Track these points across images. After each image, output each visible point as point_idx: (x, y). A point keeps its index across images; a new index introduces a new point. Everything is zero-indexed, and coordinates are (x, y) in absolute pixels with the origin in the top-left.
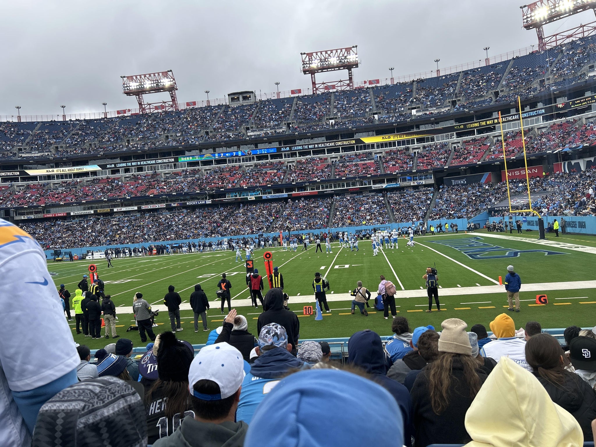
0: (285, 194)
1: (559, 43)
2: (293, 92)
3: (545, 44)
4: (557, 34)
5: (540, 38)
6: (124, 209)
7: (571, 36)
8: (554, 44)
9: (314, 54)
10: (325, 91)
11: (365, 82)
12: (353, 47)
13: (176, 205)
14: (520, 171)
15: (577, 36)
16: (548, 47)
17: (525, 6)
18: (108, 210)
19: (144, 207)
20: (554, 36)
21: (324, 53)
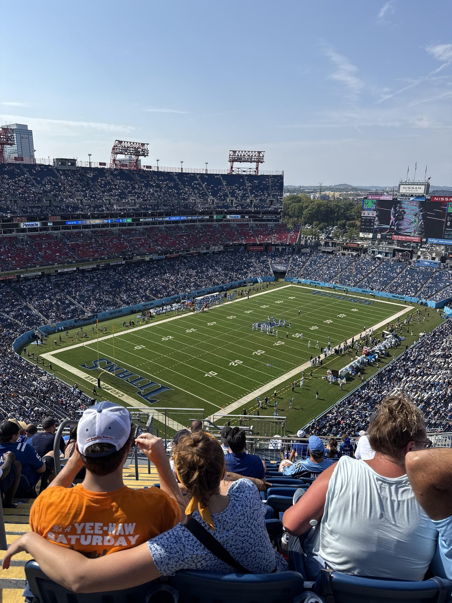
0: (164, 257)
2: (101, 164)
3: (233, 171)
5: (232, 168)
6: (66, 270)
7: (244, 171)
9: (123, 142)
10: (122, 168)
11: (144, 166)
12: (147, 144)
13: (103, 265)
16: (234, 173)
19: (81, 268)
20: (238, 168)
21: (129, 143)
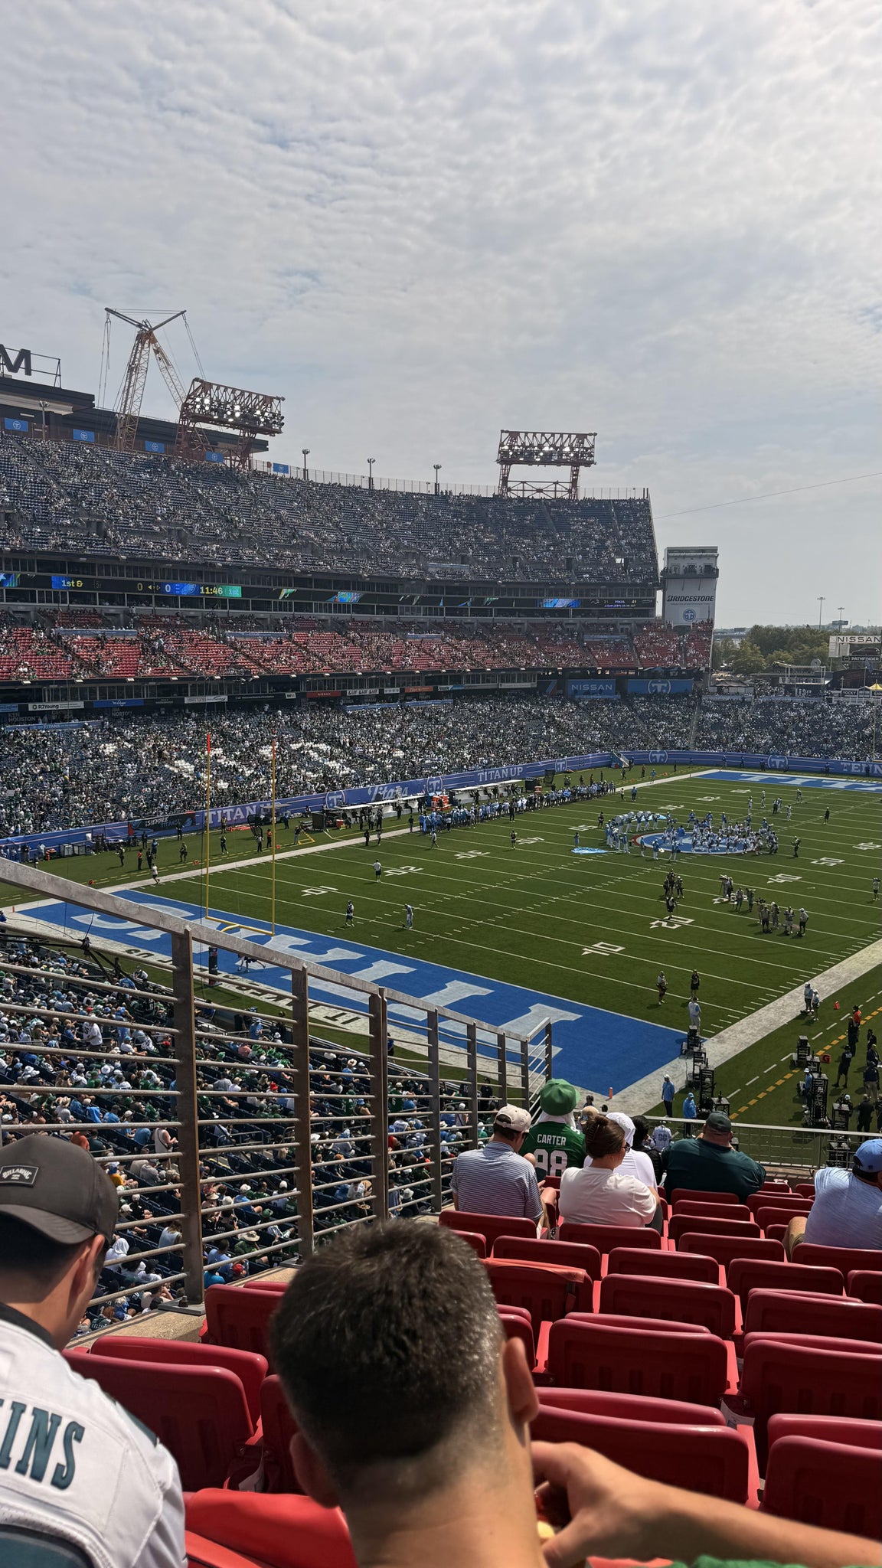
1: (527, 494)
4: (525, 482)
15: (549, 493)
17: (507, 432)
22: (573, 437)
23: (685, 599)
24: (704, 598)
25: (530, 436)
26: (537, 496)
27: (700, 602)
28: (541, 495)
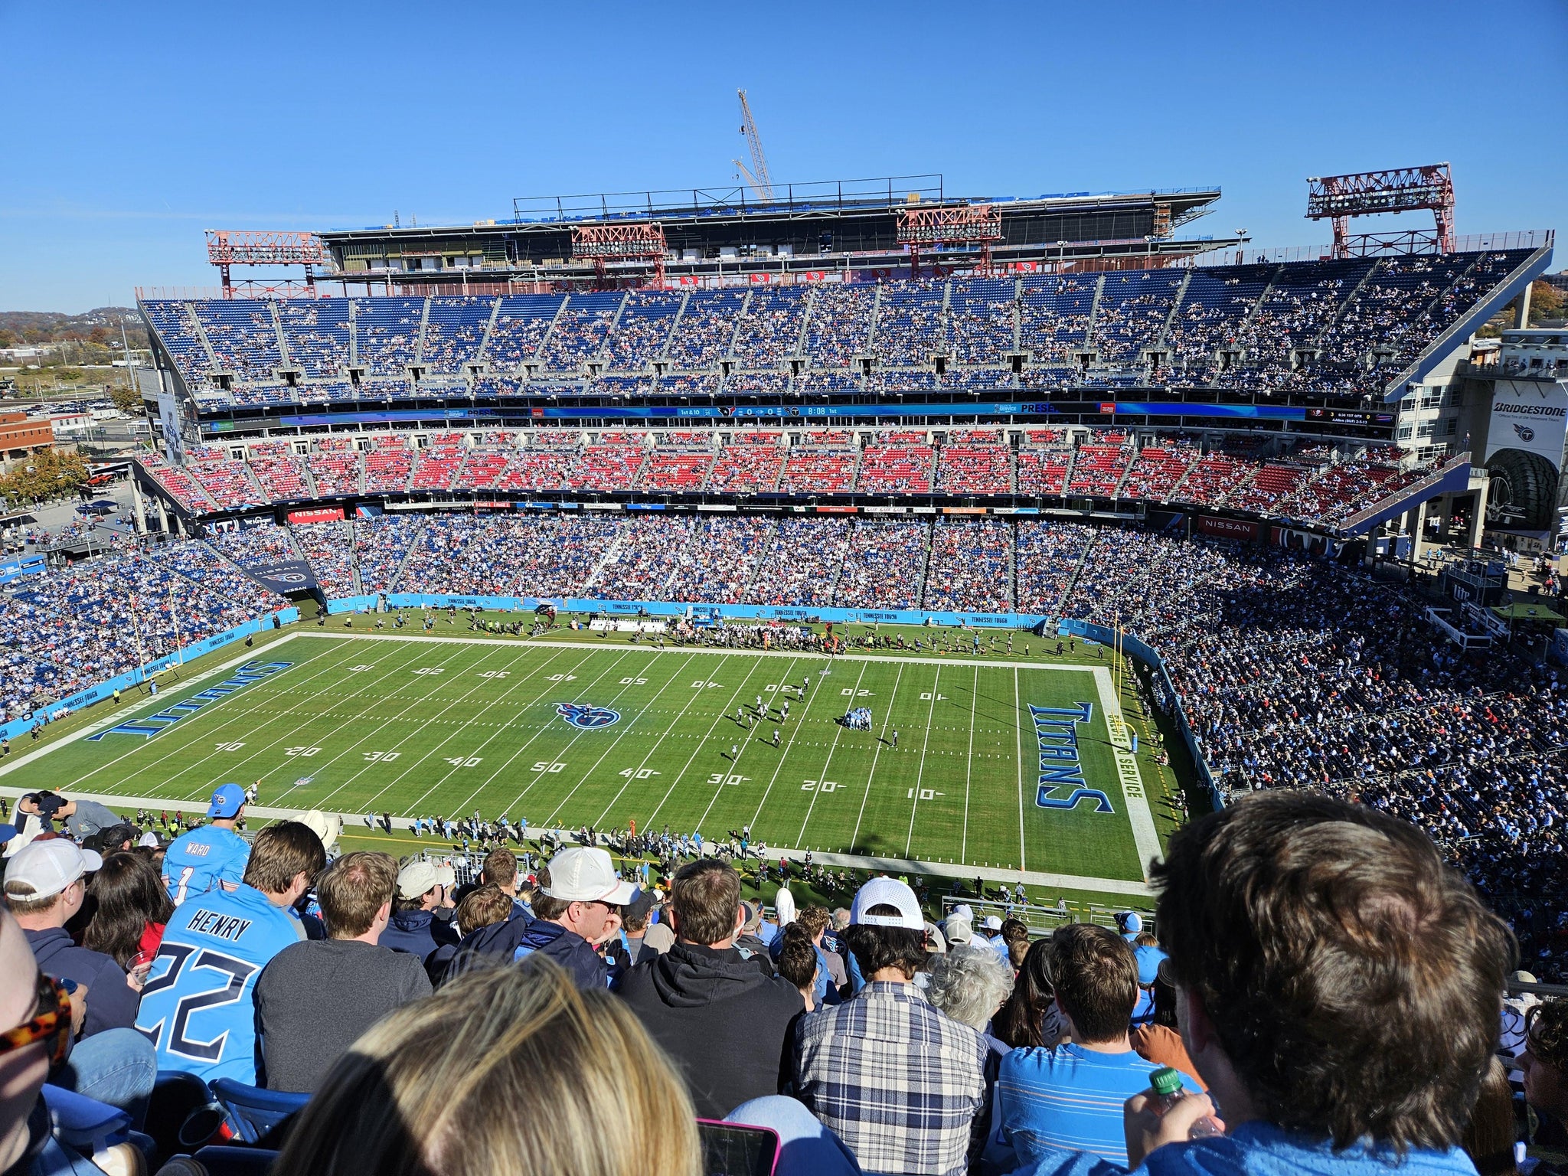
1: (1368, 252)
8: (1359, 252)
14: (1225, 522)
18: (575, 505)
22: (1416, 172)
23: (1521, 409)
24: (1552, 411)
25: (1352, 180)
26: (1382, 253)
27: (1544, 416)
28: (1390, 252)
